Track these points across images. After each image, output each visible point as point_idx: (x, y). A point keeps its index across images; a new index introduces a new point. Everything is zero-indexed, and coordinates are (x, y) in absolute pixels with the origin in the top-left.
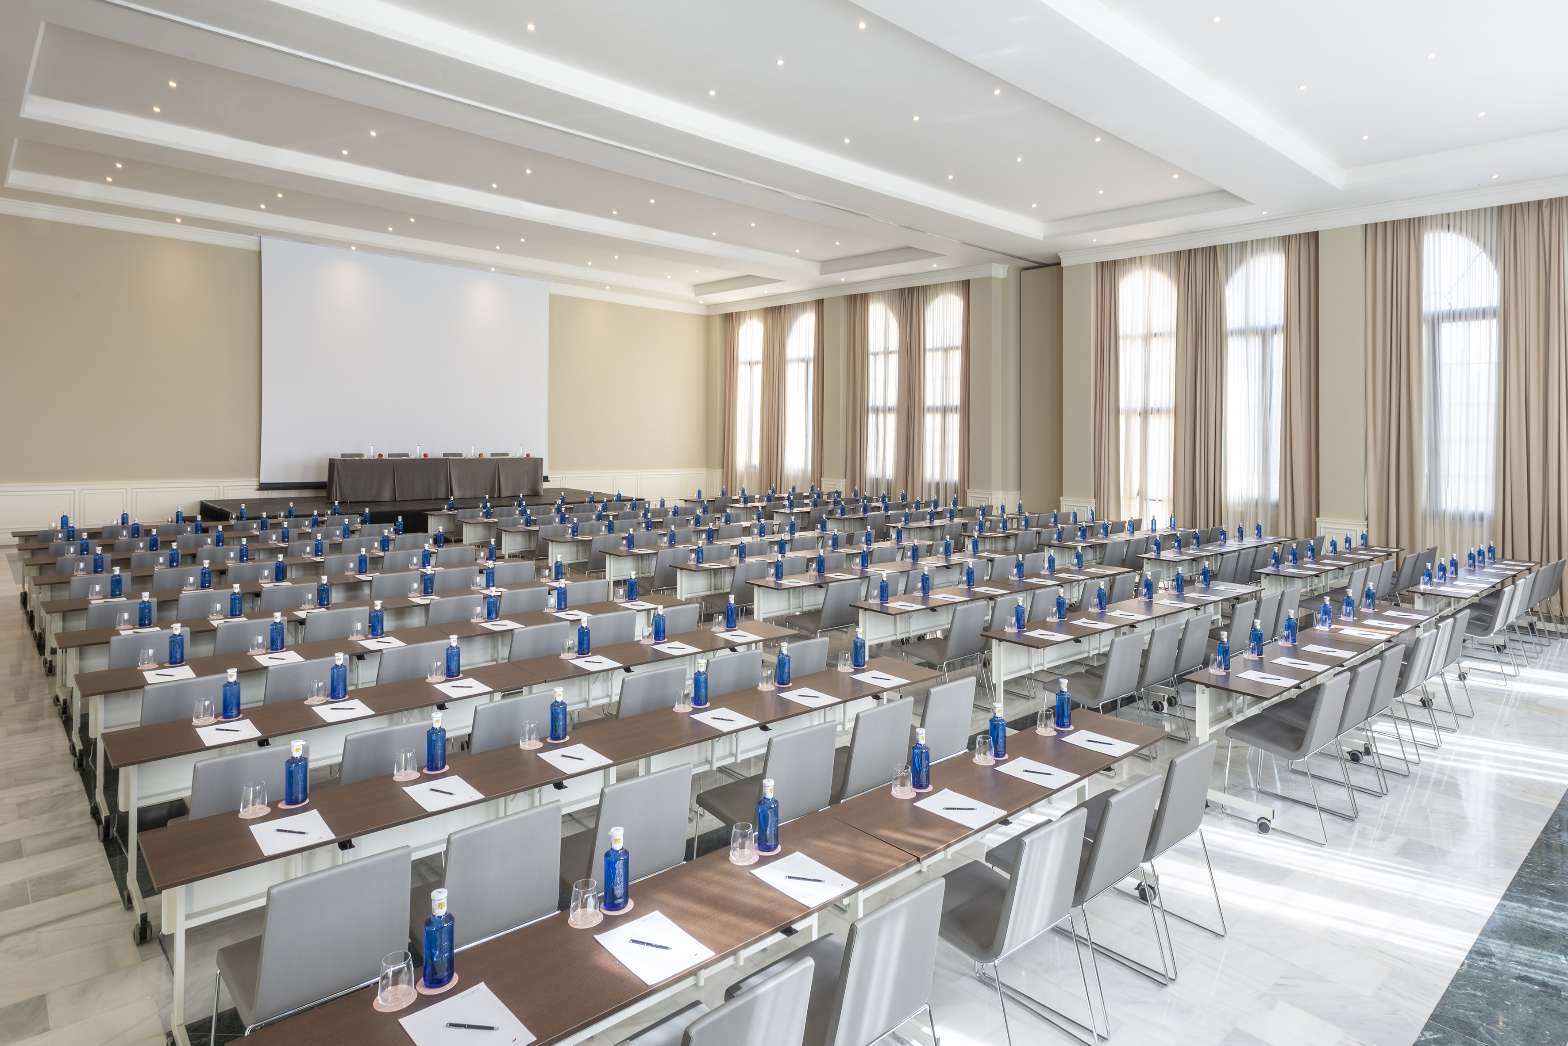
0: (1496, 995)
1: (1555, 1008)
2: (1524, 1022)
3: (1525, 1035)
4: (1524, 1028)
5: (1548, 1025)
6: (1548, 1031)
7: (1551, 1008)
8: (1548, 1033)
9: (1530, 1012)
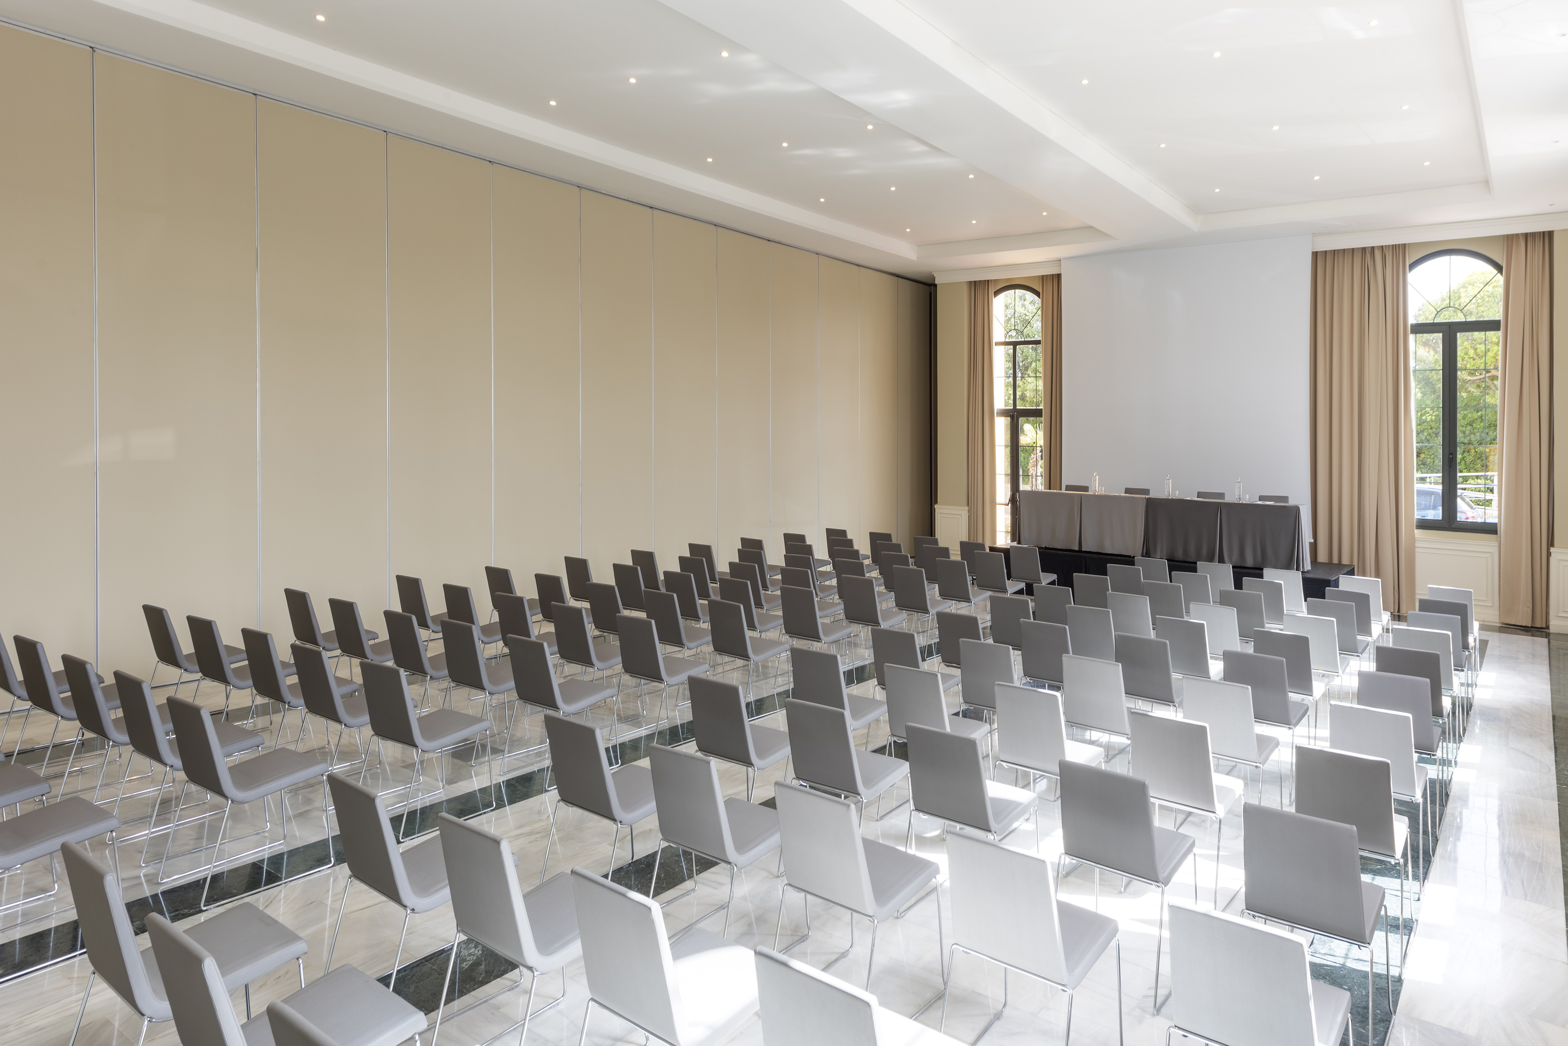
0: (1335, 981)
1: (1384, 986)
2: (1359, 1004)
3: (1360, 1017)
4: (1359, 1010)
5: (1378, 1004)
6: (1379, 1010)
7: (1380, 987)
8: (1379, 1011)
9: (1364, 993)
